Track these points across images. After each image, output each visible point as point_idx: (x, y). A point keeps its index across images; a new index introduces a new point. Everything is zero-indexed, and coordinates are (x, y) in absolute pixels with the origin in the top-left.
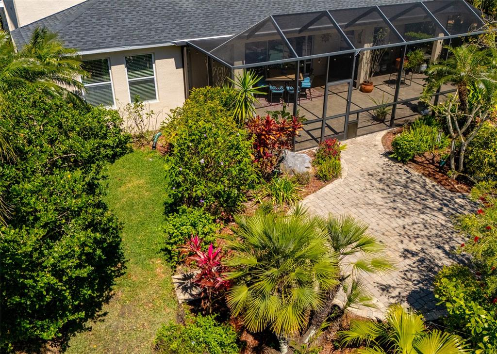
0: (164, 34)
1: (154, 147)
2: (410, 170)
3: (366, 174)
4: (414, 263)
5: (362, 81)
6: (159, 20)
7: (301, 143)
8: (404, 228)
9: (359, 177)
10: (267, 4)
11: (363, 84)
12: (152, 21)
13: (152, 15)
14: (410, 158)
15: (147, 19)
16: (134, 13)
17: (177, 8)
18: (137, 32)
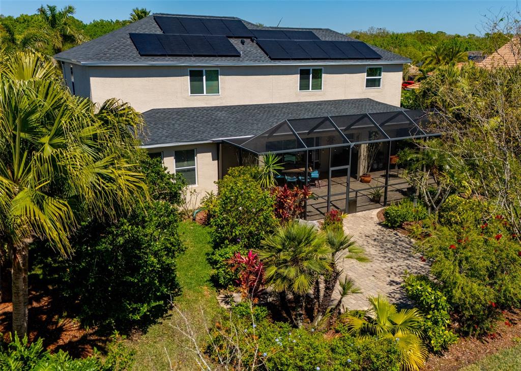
0: (205, 134)
1: (194, 220)
2: (398, 234)
3: (363, 236)
4: (397, 288)
5: (361, 174)
6: (200, 125)
7: (312, 217)
8: (392, 268)
9: (358, 238)
10: (282, 114)
11: (363, 176)
12: (195, 126)
13: (195, 121)
14: (398, 224)
15: (191, 124)
16: (181, 120)
17: (213, 117)
18: (184, 133)
